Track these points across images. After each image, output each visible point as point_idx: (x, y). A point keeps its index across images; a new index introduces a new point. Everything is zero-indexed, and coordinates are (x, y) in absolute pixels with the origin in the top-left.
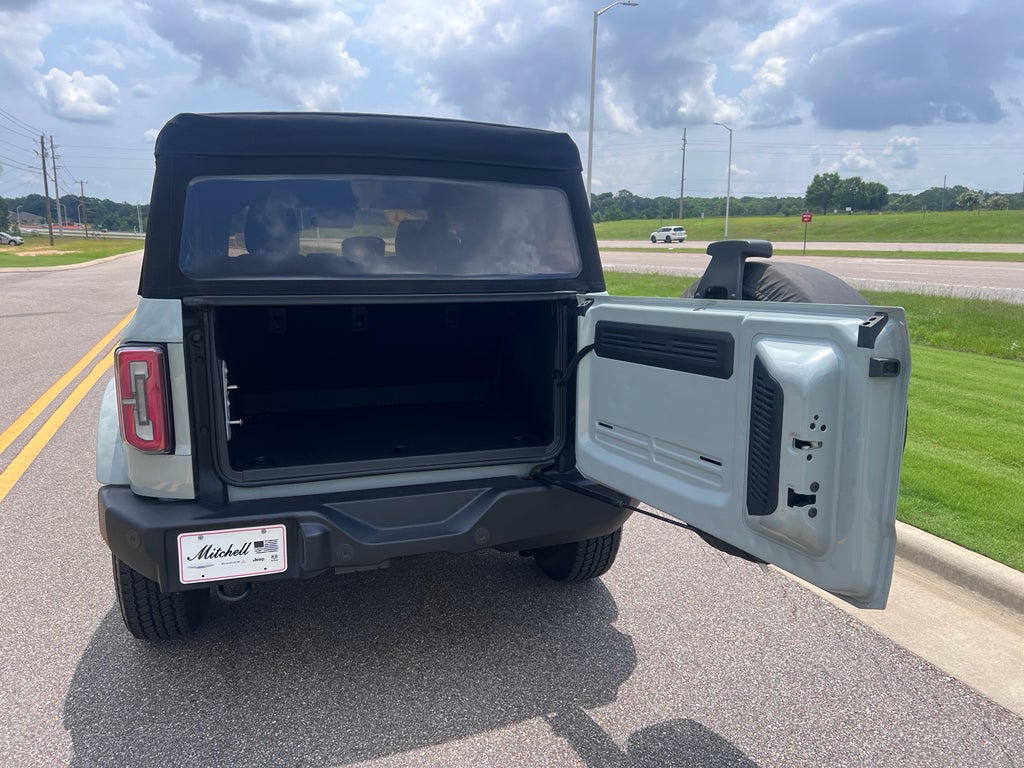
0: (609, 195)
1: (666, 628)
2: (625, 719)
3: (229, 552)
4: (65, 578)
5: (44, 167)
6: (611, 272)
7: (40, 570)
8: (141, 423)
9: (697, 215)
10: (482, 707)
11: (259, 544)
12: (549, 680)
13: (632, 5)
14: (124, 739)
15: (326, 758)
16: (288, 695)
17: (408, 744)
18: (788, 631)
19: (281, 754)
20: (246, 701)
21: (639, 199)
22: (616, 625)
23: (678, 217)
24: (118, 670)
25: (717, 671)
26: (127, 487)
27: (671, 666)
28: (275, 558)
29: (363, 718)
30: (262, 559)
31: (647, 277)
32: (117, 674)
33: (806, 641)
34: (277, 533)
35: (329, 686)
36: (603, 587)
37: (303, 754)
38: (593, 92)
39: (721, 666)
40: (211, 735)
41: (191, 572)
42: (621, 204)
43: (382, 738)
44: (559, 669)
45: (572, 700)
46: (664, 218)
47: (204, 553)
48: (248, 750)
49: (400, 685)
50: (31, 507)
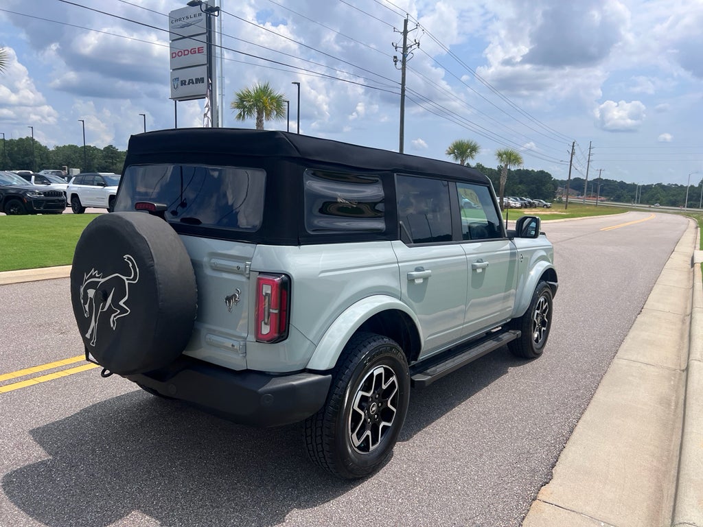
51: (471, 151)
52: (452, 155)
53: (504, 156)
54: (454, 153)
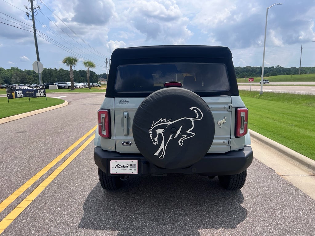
0: (273, 67)
1: (260, 208)
2: (238, 234)
3: (123, 167)
4: (91, 172)
5: (107, 66)
6: (271, 93)
7: (86, 169)
8: (103, 130)
9: (306, 73)
10: (192, 223)
11: (131, 165)
12: (215, 218)
13: (281, 4)
14: (96, 214)
15: (144, 229)
16: (139, 210)
17: (168, 229)
18: (306, 216)
19: (133, 225)
20: (127, 210)
21: (283, 68)
22: (242, 205)
23: (299, 74)
24: (98, 197)
25: (275, 225)
26: (101, 147)
27: (259, 221)
28: (135, 169)
29: (157, 220)
30: (132, 170)
31: (284, 94)
32: (98, 198)
33: (312, 220)
34: (136, 163)
35: (150, 209)
36: (241, 192)
37: (139, 226)
38: (266, 34)
39: (277, 223)
40: (117, 217)
41: (113, 171)
42: (277, 70)
43: (161, 226)
44: (220, 215)
45: (221, 225)
46: (293, 74)
47: (116, 166)
48: (125, 223)
49: (170, 212)
50: (88, 153)
51: (74, 62)
52: (65, 63)
53: (87, 64)
54: (66, 63)
